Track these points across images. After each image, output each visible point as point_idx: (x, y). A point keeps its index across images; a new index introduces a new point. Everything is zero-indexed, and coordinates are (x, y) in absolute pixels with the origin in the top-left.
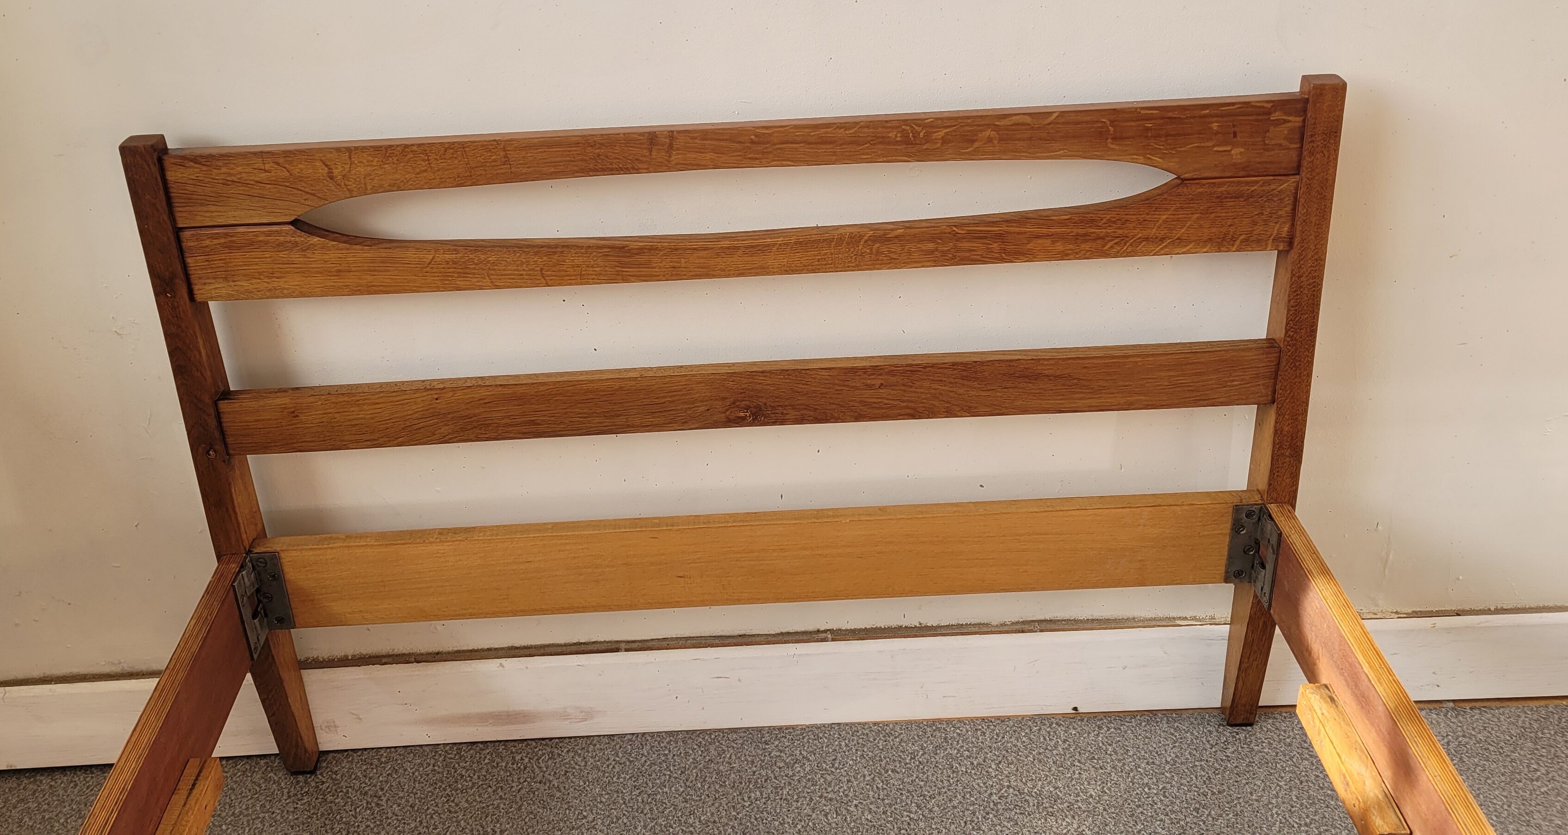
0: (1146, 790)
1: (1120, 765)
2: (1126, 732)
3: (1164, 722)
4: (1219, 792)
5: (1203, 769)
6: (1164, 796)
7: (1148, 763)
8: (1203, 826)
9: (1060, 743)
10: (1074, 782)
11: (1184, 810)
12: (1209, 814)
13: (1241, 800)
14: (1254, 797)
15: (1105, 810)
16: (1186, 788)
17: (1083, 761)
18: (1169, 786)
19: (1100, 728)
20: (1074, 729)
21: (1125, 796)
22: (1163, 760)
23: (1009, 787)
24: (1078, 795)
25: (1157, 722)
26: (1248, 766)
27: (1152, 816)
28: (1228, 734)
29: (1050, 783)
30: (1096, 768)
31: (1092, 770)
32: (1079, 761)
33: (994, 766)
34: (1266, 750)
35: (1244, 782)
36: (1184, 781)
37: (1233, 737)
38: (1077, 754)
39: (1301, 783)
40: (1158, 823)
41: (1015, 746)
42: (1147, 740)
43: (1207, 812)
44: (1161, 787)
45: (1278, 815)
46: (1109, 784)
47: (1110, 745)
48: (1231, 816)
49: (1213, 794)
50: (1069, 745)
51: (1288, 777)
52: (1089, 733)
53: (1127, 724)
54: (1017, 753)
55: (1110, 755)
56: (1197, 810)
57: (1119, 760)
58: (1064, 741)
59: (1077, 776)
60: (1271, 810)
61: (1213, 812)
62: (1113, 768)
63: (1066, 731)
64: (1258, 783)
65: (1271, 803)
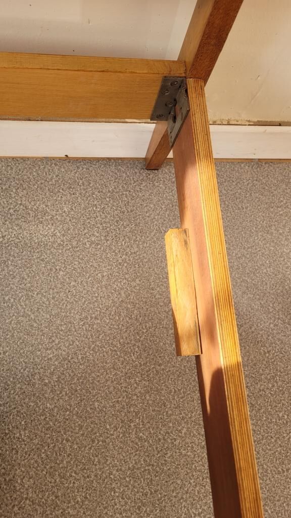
0: (94, 208)
1: (84, 192)
2: (92, 171)
3: (113, 165)
4: (131, 211)
5: (126, 197)
6: (103, 213)
7: (99, 192)
8: (118, 232)
9: (54, 177)
10: (57, 203)
11: (111, 221)
12: (123, 224)
13: (141, 216)
14: (147, 215)
15: (70, 220)
16: (115, 208)
17: (65, 189)
18: (107, 206)
19: (78, 168)
20: (64, 168)
21: (82, 212)
22: (107, 190)
23: (21, 204)
24: (58, 211)
25: (110, 165)
26: (150, 195)
27: (94, 225)
28: (144, 175)
29: (44, 203)
30: (71, 194)
31: (69, 195)
32: (63, 190)
33: (14, 191)
34: (161, 186)
35: (145, 205)
36: (115, 204)
37: (147, 177)
38: (63, 184)
39: (172, 206)
40: (96, 229)
41: (29, 178)
42: (102, 177)
43: (122, 223)
44: (102, 207)
45: (156, 225)
46: (76, 204)
47: (81, 179)
48: (133, 225)
49: (128, 212)
50: (59, 178)
51: (166, 202)
52: (71, 171)
53: (93, 166)
54: (29, 182)
55: (80, 186)
56: (117, 221)
57: (84, 189)
58: (57, 176)
59: (59, 198)
60: (154, 222)
61: (125, 223)
62: (80, 194)
63: (59, 170)
64: (152, 206)
65: (155, 218)
